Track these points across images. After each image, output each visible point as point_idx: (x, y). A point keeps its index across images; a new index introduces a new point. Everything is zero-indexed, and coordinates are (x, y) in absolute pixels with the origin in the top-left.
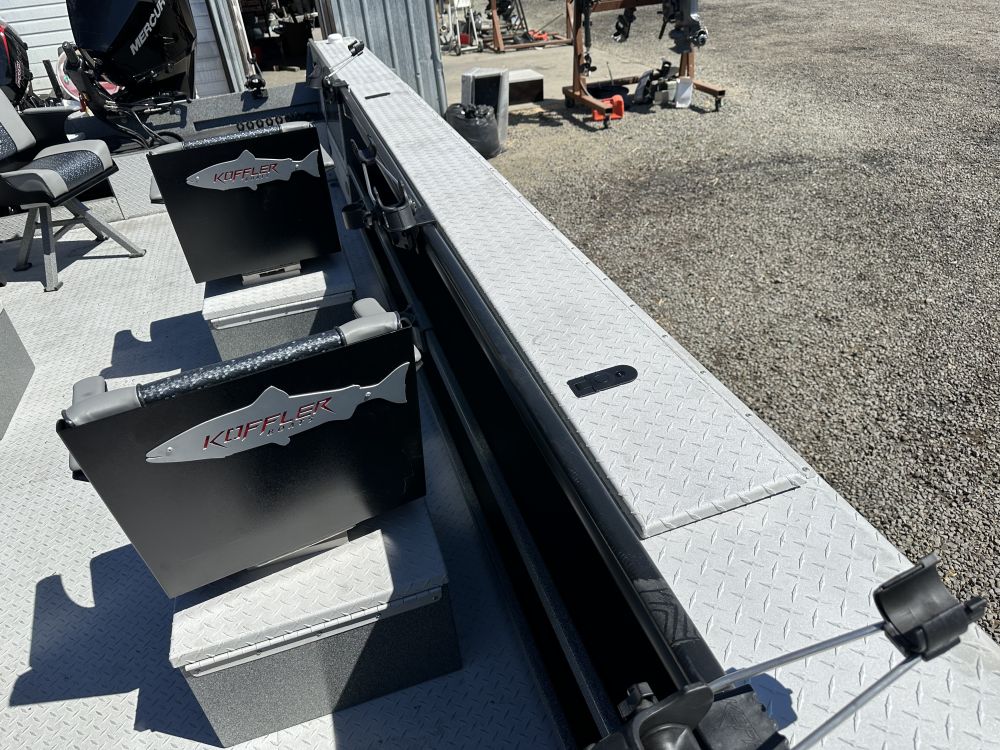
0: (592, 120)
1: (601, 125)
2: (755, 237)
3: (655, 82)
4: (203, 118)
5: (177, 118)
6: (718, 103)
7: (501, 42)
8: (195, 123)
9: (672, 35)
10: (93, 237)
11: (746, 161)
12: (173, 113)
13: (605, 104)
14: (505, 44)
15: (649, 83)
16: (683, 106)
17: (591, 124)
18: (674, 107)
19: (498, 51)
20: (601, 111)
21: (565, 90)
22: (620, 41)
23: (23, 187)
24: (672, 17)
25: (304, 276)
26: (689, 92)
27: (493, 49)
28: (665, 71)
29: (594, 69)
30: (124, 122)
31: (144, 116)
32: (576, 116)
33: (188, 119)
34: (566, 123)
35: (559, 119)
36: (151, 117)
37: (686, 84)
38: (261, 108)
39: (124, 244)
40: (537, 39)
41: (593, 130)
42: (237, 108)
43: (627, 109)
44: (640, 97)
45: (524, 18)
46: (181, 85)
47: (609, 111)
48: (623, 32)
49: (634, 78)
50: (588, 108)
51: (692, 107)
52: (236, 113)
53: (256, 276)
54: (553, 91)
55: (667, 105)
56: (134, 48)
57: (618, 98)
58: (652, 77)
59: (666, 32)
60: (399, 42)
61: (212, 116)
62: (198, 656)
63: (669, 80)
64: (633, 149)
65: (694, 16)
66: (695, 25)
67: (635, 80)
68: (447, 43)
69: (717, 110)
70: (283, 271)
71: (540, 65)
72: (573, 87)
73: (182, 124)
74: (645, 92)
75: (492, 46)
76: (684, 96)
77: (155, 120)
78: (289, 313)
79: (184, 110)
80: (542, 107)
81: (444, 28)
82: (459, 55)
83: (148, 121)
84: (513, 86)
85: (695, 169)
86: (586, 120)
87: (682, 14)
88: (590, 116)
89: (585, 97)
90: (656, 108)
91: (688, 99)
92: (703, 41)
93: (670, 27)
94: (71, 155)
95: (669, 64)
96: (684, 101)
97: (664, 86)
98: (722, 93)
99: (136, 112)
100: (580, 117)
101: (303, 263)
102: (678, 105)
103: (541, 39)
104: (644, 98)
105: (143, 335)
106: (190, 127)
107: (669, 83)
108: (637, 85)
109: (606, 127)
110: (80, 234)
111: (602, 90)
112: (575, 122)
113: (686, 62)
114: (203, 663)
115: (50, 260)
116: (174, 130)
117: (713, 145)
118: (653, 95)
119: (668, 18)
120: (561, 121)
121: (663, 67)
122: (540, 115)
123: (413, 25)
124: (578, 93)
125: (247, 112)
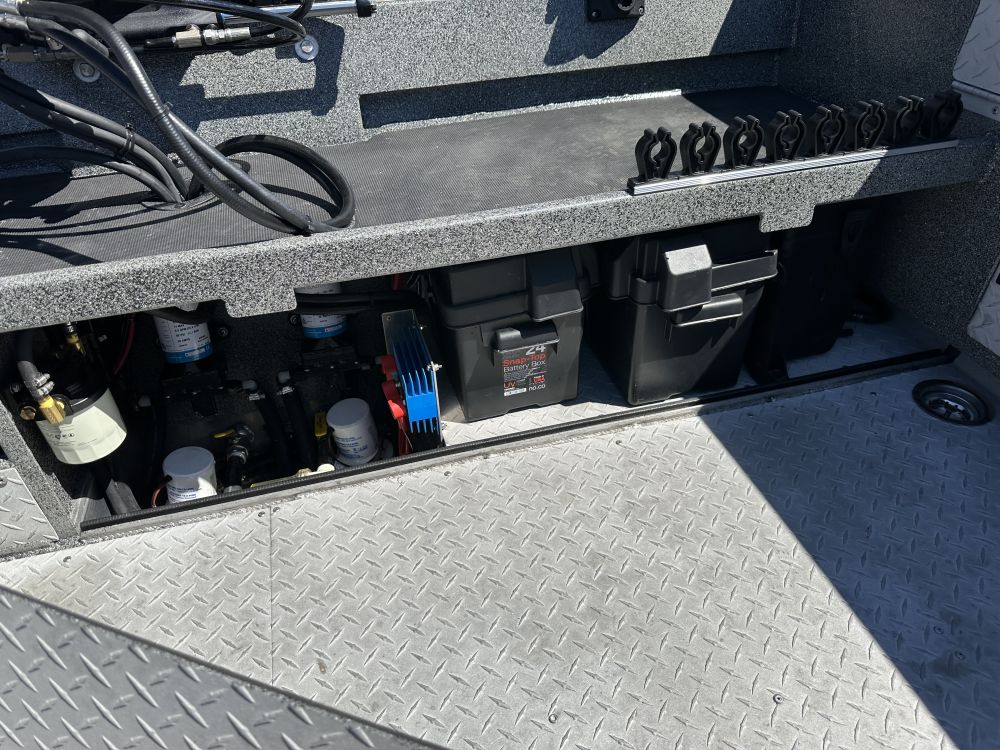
4: (398, 81)
8: (364, 99)
33: (341, 83)
36: (198, 61)
38: (611, 58)
61: (431, 74)
73: (320, 98)
77: (216, 77)
79: (332, 43)
83: (189, 79)
125: (559, 69)
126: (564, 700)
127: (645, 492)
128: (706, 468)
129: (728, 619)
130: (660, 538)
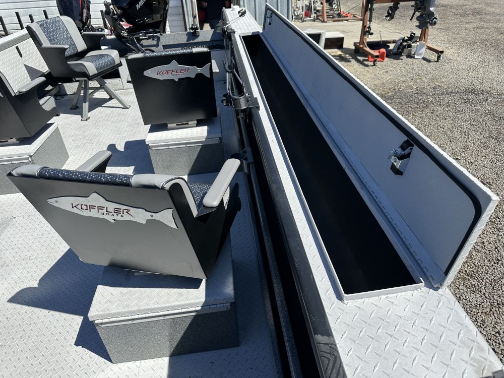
0: (368, 60)
1: (372, 64)
2: (449, 132)
3: (405, 44)
4: (167, 44)
5: (155, 42)
6: (439, 57)
7: (326, 17)
8: (163, 46)
9: (418, 19)
10: (108, 97)
11: (450, 90)
12: (153, 40)
13: (375, 53)
14: (327, 18)
15: (401, 44)
16: (419, 57)
17: (366, 63)
18: (414, 58)
19: (323, 22)
20: (373, 56)
21: (355, 44)
22: (389, 20)
23: (77, 70)
24: (419, 9)
25: (198, 128)
26: (423, 50)
27: (321, 20)
28: (412, 38)
29: (372, 34)
30: (130, 42)
31: (139, 40)
32: (359, 58)
33: (160, 43)
34: (353, 61)
35: (349, 59)
36: (143, 41)
37: (422, 46)
39: (120, 102)
40: (345, 17)
41: (367, 66)
42: (183, 39)
43: (386, 57)
44: (395, 51)
45: (340, 5)
46: (159, 26)
47: (377, 57)
48: (391, 15)
49: (394, 40)
50: (366, 54)
51: (424, 59)
52: (183, 42)
53: (174, 125)
54: (349, 44)
55: (410, 56)
56: (138, 6)
57: (383, 50)
58: (404, 40)
59: (415, 17)
61: (171, 43)
62: (102, 317)
63: (413, 43)
64: (387, 78)
65: (432, 9)
66: (432, 14)
67: (394, 42)
68: (298, 16)
69: (438, 61)
70: (188, 124)
71: (343, 30)
72: (359, 43)
73: (157, 46)
74: (399, 48)
75: (321, 19)
76: (420, 52)
77: (144, 42)
78: (188, 146)
79: (159, 39)
80: (342, 52)
81: (297, 8)
82: (303, 22)
83: (141, 43)
84: (327, 40)
85: (420, 92)
86: (364, 60)
87: (425, 8)
88: (367, 58)
89: (365, 48)
90: (404, 57)
91: (422, 54)
92: (435, 23)
93: (418, 14)
94: (101, 56)
95: (414, 34)
96: (419, 55)
97: (410, 46)
98: (442, 52)
99: (135, 38)
100: (361, 58)
101: (198, 121)
102: (416, 57)
103: (347, 17)
104: (398, 51)
105: (121, 147)
106: (161, 47)
107: (413, 44)
108: (394, 44)
109: (374, 65)
110: (101, 94)
111: (374, 45)
112: (358, 61)
113: (424, 34)
114: (104, 321)
115: (86, 106)
116: (153, 48)
117: (432, 79)
118: (403, 50)
119: (417, 9)
120: (351, 60)
121: (411, 36)
122: (340, 56)
123: (279, 4)
124: (361, 46)
125: (189, 42)
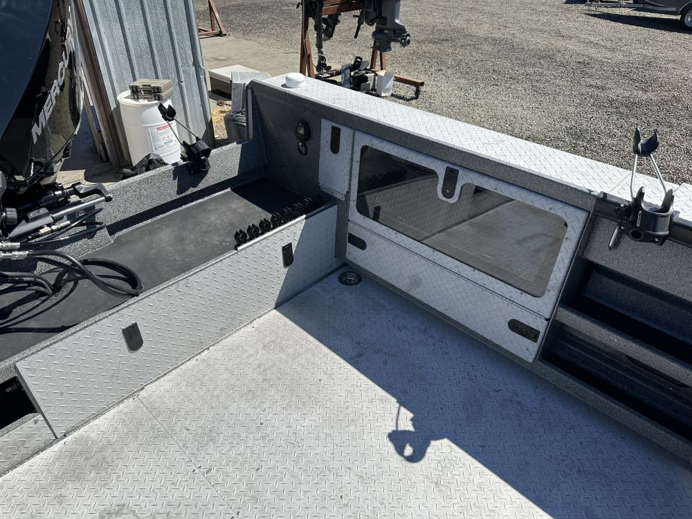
4: (119, 217)
6: (417, 93)
8: (111, 226)
15: (350, 75)
16: (387, 94)
18: (381, 96)
26: (391, 83)
28: (359, 64)
37: (389, 77)
51: (393, 95)
56: (36, 132)
58: (350, 69)
60: (161, 50)
65: (399, 21)
69: (417, 97)
74: (350, 83)
76: (387, 87)
87: (385, 19)
91: (391, 89)
95: (361, 59)
96: (387, 90)
98: (422, 84)
102: (383, 95)
107: (368, 75)
108: (341, 76)
121: (356, 61)
123: (173, 31)
125: (183, 195)
126: (265, 406)
127: (268, 340)
128: (284, 326)
129: (302, 366)
130: (277, 352)
